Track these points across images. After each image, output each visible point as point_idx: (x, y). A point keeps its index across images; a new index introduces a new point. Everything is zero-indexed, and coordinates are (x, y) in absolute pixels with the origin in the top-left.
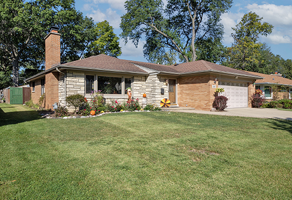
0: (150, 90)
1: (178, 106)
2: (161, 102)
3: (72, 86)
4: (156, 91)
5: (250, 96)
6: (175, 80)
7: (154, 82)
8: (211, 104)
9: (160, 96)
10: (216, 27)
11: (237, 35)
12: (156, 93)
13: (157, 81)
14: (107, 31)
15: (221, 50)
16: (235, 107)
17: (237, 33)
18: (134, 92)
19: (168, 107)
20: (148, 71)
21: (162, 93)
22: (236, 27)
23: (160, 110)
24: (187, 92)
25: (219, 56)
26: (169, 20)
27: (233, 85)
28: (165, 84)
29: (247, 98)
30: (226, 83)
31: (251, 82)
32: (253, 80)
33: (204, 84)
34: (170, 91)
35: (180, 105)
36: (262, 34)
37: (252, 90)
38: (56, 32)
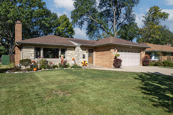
0: (77, 55)
1: (94, 65)
2: (82, 63)
3: (26, 54)
4: (80, 56)
5: (141, 59)
6: (93, 49)
7: (78, 51)
8: (112, 64)
9: (82, 59)
10: (131, 16)
11: (146, 20)
12: (80, 58)
13: (80, 50)
14: (65, 21)
15: (137, 30)
16: (134, 65)
17: (146, 19)
18: (67, 57)
19: (86, 66)
20: (76, 44)
21: (84, 58)
22: (145, 16)
23: (81, 67)
24: (100, 57)
25: (136, 35)
26: (101, 13)
27: (129, 52)
28: (86, 52)
29: (139, 60)
30: (124, 51)
31: (142, 50)
32: (144, 49)
33: (108, 51)
34: (89, 56)
35: (96, 65)
36: (162, 20)
37: (142, 55)
38: (19, 22)
